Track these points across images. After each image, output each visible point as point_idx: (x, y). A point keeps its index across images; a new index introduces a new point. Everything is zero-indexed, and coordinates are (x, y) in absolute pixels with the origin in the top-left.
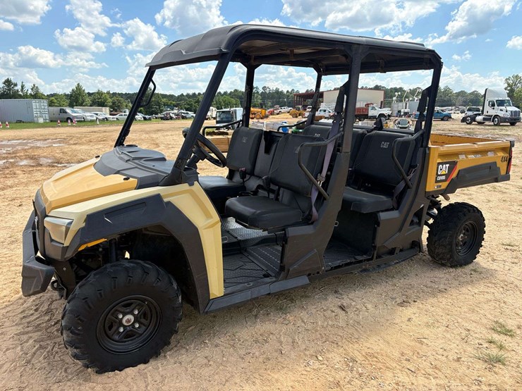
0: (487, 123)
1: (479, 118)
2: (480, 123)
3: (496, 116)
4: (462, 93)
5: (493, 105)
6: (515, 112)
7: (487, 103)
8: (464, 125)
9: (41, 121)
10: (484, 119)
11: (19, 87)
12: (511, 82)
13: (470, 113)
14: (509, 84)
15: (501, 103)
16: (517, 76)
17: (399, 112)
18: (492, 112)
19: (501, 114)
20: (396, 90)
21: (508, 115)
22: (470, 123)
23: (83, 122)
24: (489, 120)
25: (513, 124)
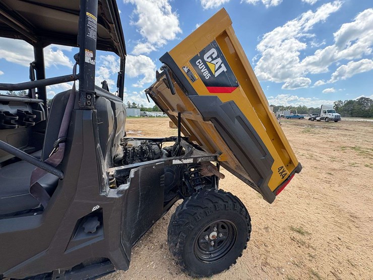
0: (322, 121)
1: (318, 118)
2: (318, 121)
3: (326, 118)
4: (312, 109)
5: (326, 112)
6: (338, 116)
7: (322, 111)
8: (310, 121)
9: (137, 116)
10: (320, 119)
11: (137, 105)
12: (337, 104)
13: (314, 116)
14: (336, 104)
15: (330, 112)
16: (340, 101)
17: (279, 115)
18: (325, 116)
19: (330, 117)
20: (280, 107)
21: (334, 117)
22: (313, 121)
23: (151, 116)
24: (323, 119)
25: (336, 121)
